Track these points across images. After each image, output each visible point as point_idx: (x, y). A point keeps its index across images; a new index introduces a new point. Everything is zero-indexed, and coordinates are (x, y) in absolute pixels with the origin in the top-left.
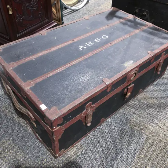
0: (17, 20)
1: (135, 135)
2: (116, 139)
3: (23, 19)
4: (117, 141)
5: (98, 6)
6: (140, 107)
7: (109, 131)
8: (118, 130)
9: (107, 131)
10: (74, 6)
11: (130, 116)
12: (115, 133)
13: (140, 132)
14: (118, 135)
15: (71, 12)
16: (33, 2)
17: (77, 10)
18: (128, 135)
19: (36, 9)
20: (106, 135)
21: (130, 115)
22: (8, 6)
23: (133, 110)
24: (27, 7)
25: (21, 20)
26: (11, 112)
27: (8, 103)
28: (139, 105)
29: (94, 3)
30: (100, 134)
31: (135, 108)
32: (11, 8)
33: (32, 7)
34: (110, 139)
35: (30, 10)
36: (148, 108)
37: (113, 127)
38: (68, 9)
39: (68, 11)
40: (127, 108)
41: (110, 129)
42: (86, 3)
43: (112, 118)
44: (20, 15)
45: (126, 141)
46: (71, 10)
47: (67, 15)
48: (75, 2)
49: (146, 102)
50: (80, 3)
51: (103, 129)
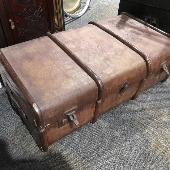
0: (20, 34)
1: (158, 159)
2: (138, 166)
3: (25, 33)
4: (140, 168)
5: (100, 13)
6: (158, 125)
7: (129, 156)
8: (139, 154)
9: (127, 156)
10: (75, 13)
11: (149, 137)
12: (137, 159)
13: (162, 156)
14: (140, 161)
15: (72, 20)
16: (36, 14)
17: (78, 18)
18: (151, 160)
19: (38, 20)
20: (127, 162)
21: (150, 135)
22: (10, 20)
23: (152, 130)
24: (29, 19)
25: (23, 33)
26: (19, 139)
27: (14, 129)
28: (157, 123)
29: (95, 9)
30: (120, 160)
31: (153, 128)
32: (13, 22)
33: (34, 19)
34: (131, 165)
35: (33, 22)
36: (167, 126)
37: (133, 151)
38: (69, 17)
39: (69, 19)
40: (145, 128)
41: (130, 153)
42: (87, 10)
43: (131, 141)
44: (22, 29)
45: (150, 167)
46: (71, 18)
47: (68, 23)
48: (74, 9)
49: (164, 119)
50: (80, 10)
51: (123, 154)
